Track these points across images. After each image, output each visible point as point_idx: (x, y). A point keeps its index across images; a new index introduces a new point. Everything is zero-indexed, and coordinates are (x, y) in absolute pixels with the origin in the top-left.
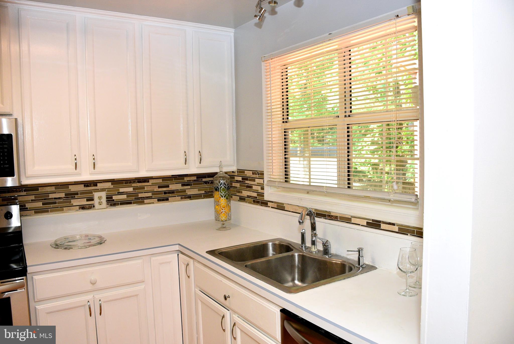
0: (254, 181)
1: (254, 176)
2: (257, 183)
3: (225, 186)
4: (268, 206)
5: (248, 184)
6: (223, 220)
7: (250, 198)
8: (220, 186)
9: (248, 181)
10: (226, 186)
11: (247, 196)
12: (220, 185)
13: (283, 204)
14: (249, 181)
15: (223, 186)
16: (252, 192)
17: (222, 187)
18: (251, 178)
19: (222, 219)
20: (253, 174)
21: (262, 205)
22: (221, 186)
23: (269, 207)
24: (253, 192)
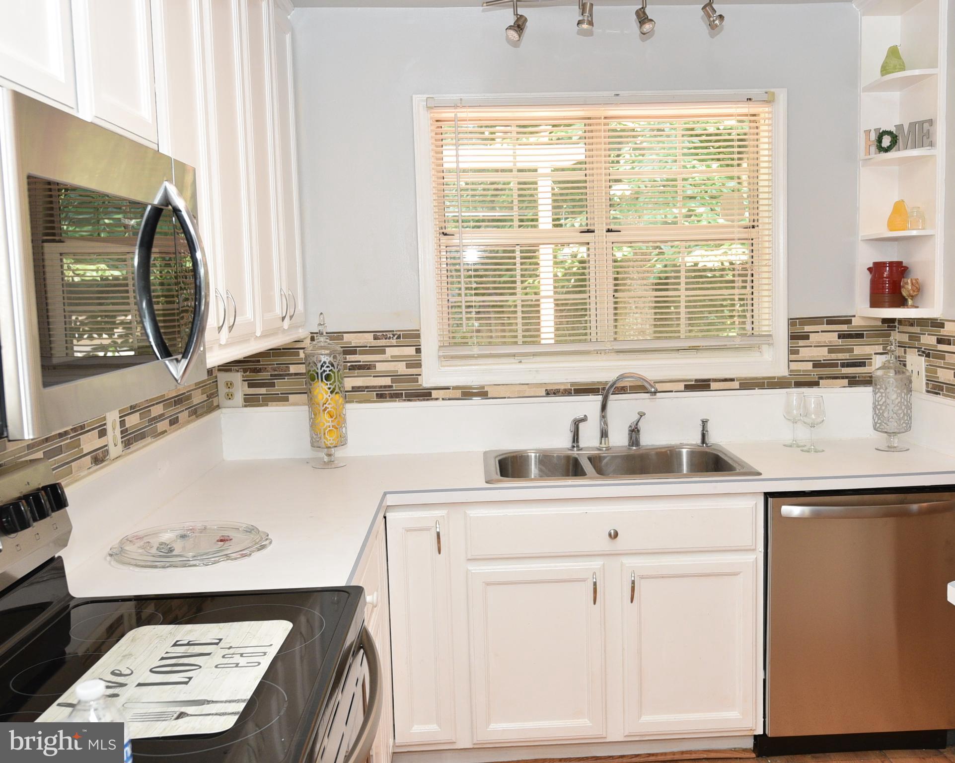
0: (384, 352)
1: (382, 342)
2: (392, 357)
3: (331, 368)
4: (432, 399)
5: (360, 362)
6: (330, 445)
7: (364, 391)
8: (321, 369)
9: (357, 356)
10: (334, 368)
11: (353, 388)
12: (322, 366)
13: (483, 387)
14: (359, 355)
15: (328, 369)
16: (372, 378)
17: (324, 371)
18: (368, 348)
19: (327, 443)
20: (375, 339)
21: (409, 400)
22: (323, 369)
23: (437, 399)
24: (374, 376)
